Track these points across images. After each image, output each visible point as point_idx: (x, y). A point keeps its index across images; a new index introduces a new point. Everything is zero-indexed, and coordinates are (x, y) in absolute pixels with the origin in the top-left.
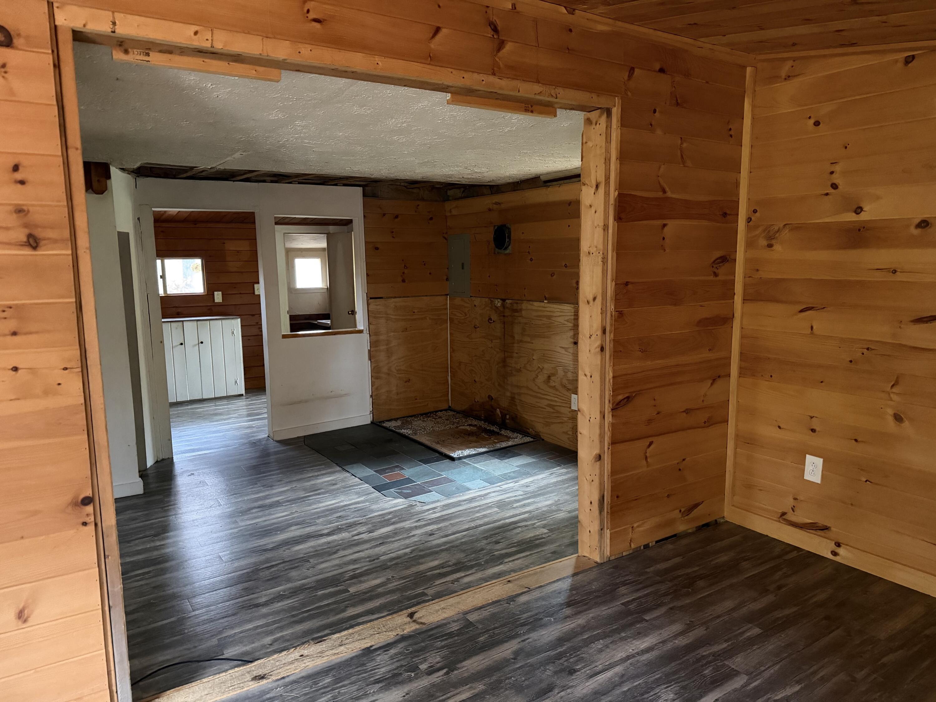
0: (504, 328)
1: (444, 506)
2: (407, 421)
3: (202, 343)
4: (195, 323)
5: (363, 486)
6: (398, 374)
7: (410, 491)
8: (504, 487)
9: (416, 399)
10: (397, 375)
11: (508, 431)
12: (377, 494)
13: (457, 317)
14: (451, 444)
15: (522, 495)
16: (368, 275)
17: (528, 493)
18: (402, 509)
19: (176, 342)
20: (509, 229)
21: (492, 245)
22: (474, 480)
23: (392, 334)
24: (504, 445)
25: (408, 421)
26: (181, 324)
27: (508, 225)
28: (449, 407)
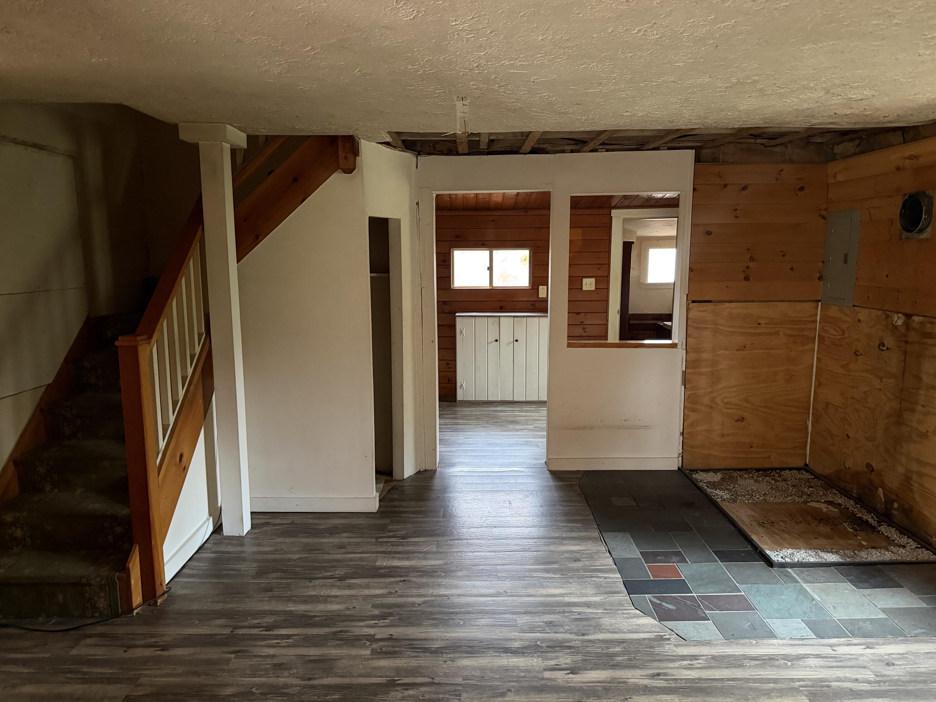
0: (905, 361)
1: (714, 658)
2: (731, 477)
3: (517, 341)
4: (512, 319)
5: (612, 575)
6: (725, 408)
7: (674, 608)
8: (842, 650)
9: (751, 447)
10: (724, 410)
11: (893, 530)
12: (624, 597)
13: (829, 335)
14: (783, 531)
15: (869, 682)
16: (691, 270)
17: (885, 682)
18: (644, 639)
19: (491, 339)
20: (931, 198)
21: (898, 226)
22: (791, 616)
23: (721, 352)
24: (875, 556)
25: (733, 477)
26: (497, 319)
27: (929, 192)
28: (806, 465)
